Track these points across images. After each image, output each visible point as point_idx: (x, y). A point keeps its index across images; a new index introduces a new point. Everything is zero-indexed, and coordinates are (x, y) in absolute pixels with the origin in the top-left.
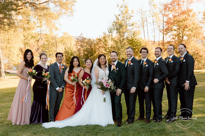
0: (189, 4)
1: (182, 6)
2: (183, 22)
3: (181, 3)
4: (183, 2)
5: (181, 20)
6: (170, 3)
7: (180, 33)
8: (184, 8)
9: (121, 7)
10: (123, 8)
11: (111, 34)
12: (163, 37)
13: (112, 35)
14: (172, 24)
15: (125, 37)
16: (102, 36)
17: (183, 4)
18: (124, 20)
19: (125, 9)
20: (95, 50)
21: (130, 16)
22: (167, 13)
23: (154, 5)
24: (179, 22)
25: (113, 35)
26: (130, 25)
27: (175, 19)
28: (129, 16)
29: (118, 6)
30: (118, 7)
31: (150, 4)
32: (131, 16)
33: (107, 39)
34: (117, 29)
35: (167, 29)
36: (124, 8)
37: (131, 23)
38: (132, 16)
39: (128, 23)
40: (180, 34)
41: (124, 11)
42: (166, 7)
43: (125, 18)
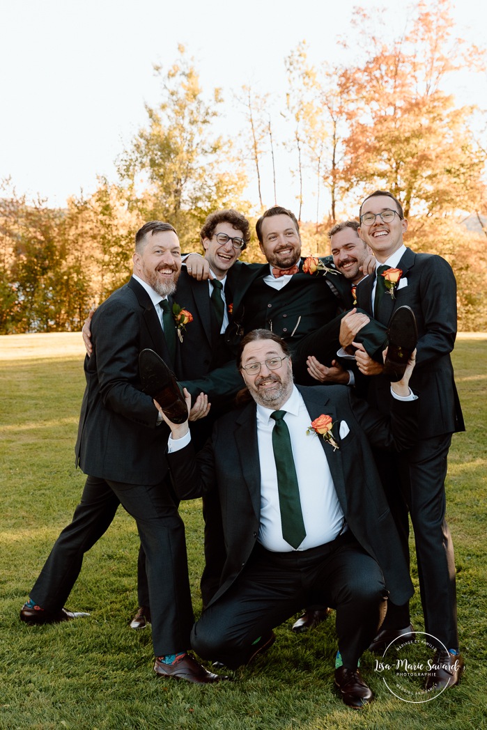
0: (435, 74)
1: (409, 80)
2: (414, 141)
3: (405, 68)
4: (414, 65)
5: (407, 135)
6: (362, 67)
7: (400, 186)
8: (417, 90)
9: (171, 75)
10: (179, 79)
11: (130, 182)
12: (334, 202)
13: (131, 188)
14: (369, 149)
15: (185, 195)
16: (94, 191)
17: (413, 73)
18: (183, 129)
19: (186, 83)
20: (63, 247)
21: (207, 114)
22: (351, 107)
23: (307, 74)
24: (395, 141)
25: (135, 187)
26: (206, 147)
27: (383, 129)
28: (202, 111)
29: (157, 69)
30: (156, 72)
31: (291, 68)
32: (210, 111)
33: (113, 201)
34: (153, 163)
35: (349, 170)
36: (184, 79)
37: (212, 141)
38: (214, 114)
39: (197, 140)
40: (398, 190)
41: (182, 93)
42: (347, 83)
43: (187, 120)
